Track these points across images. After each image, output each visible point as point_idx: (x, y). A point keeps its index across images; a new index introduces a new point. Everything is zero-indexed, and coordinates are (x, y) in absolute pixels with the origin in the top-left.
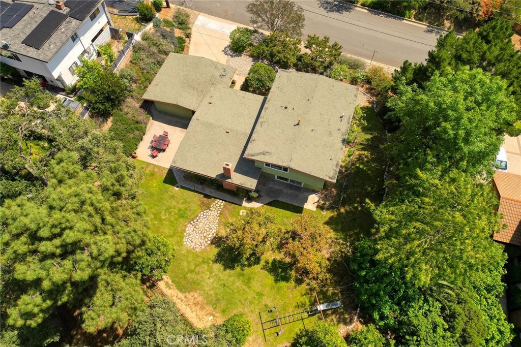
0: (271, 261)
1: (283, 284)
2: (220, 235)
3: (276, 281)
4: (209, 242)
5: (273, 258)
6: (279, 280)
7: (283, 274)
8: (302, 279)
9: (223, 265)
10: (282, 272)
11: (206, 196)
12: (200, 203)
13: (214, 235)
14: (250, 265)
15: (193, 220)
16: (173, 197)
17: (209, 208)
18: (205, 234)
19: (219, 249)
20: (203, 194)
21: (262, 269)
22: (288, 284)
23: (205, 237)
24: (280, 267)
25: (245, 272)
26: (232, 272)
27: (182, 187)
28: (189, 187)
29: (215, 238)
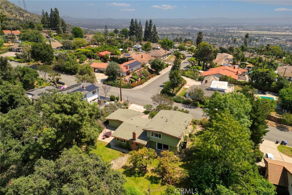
0: (150, 176)
1: (155, 185)
2: (127, 165)
3: (151, 183)
4: (121, 167)
5: (151, 175)
6: (153, 183)
7: (155, 181)
8: (165, 184)
9: (126, 175)
10: (155, 180)
11: (123, 152)
12: (119, 154)
13: (124, 165)
14: (139, 177)
15: (115, 159)
16: (108, 151)
17: (124, 156)
18: (119, 164)
19: (125, 170)
20: (122, 152)
21: (145, 178)
22: (158, 185)
23: (119, 165)
24: (154, 179)
25: (136, 178)
26: (130, 178)
27: (113, 149)
28: (116, 149)
29: (124, 166)
